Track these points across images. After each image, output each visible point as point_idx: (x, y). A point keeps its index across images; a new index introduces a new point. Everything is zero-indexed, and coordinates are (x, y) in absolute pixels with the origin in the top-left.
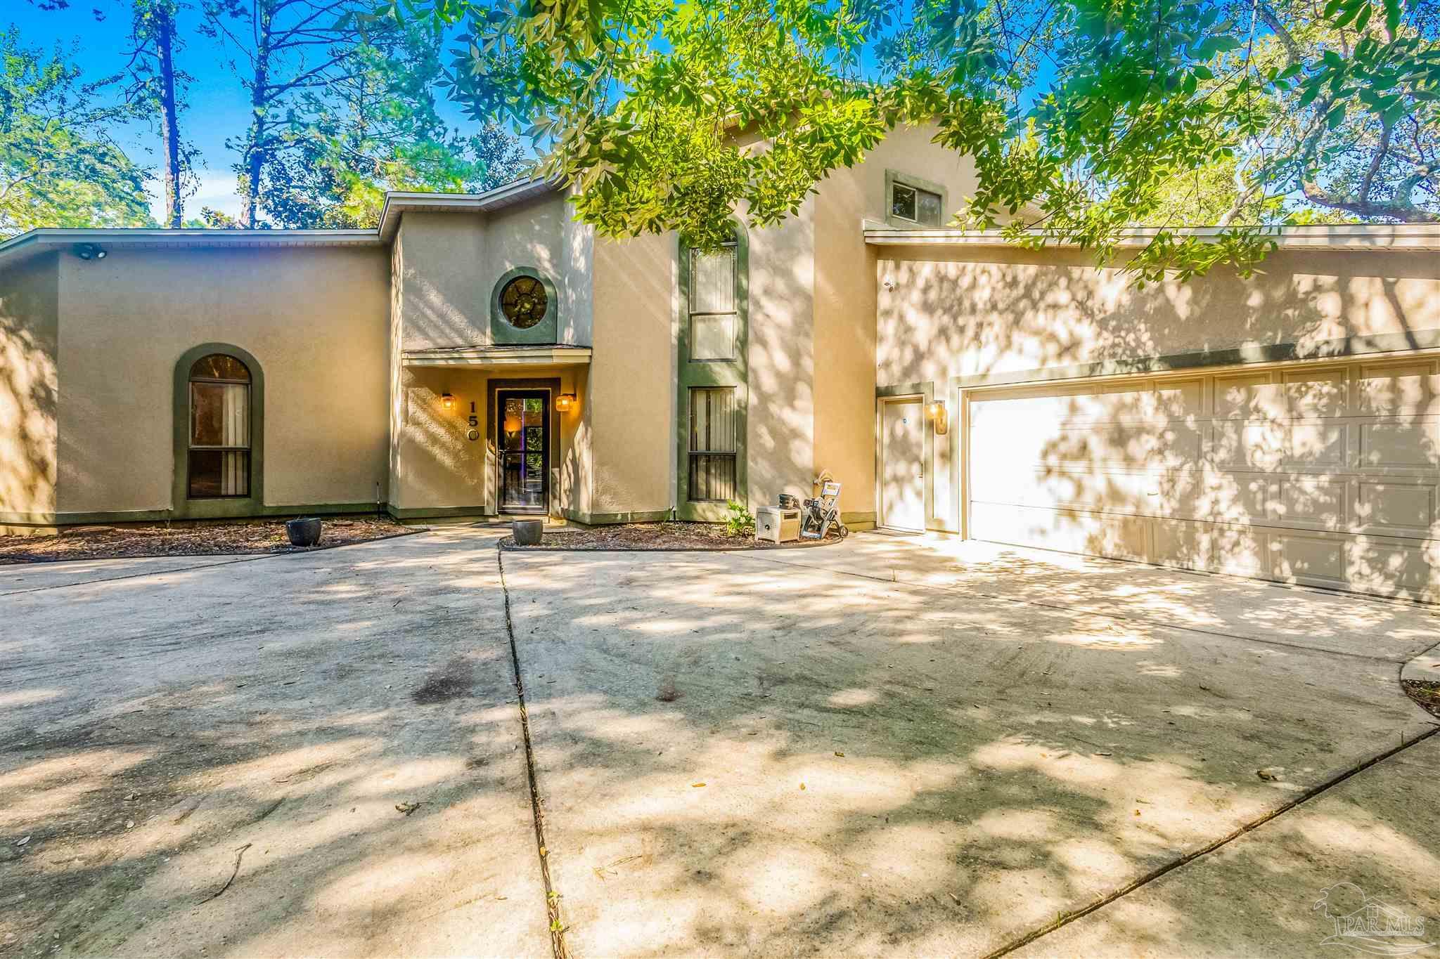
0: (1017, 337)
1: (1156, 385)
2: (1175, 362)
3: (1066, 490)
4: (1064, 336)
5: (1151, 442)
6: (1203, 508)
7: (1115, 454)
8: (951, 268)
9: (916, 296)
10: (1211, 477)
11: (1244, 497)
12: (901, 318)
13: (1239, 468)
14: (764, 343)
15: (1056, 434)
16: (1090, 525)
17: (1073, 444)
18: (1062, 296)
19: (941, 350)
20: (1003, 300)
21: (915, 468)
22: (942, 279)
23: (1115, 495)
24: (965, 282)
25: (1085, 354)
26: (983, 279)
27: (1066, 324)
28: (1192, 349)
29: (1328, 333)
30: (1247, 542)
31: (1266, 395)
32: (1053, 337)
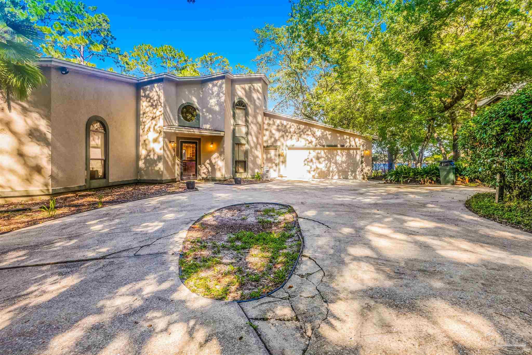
0: (300, 139)
1: (324, 149)
2: (328, 146)
3: (308, 168)
4: (310, 141)
5: (323, 159)
6: (331, 169)
7: (317, 161)
8: (285, 123)
9: (275, 127)
10: (332, 164)
11: (337, 167)
12: (271, 131)
13: (336, 163)
14: (251, 135)
15: (306, 158)
16: (313, 173)
17: (310, 159)
18: (309, 133)
19: (282, 139)
20: (297, 131)
21: (274, 165)
22: (282, 125)
23: (317, 168)
24: (288, 126)
25: (314, 144)
26: (293, 127)
27: (310, 138)
28: (331, 144)
29: (348, 144)
30: (337, 174)
31: (339, 152)
32: (307, 140)
